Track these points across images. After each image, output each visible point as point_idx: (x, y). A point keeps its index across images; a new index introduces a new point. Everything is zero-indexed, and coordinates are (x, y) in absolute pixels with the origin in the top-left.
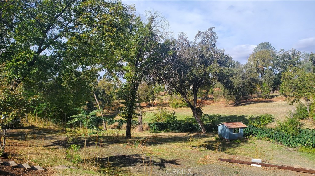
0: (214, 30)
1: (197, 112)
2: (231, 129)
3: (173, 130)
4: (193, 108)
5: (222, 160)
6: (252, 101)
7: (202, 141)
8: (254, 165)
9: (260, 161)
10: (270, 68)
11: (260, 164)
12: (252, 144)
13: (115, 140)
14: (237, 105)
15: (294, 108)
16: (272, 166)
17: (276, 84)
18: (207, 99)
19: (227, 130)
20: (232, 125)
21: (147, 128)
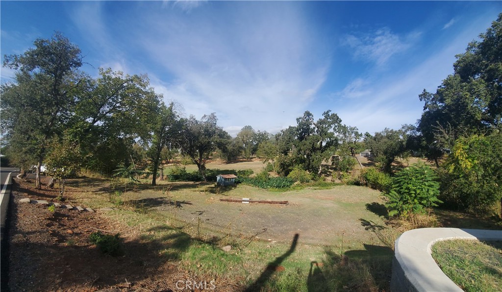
0: (215, 115)
1: (202, 168)
2: (226, 179)
4: (199, 165)
7: (204, 188)
12: (240, 188)
13: (145, 187)
15: (265, 165)
16: (255, 202)
17: (254, 150)
19: (223, 180)
20: (227, 176)
21: (166, 179)
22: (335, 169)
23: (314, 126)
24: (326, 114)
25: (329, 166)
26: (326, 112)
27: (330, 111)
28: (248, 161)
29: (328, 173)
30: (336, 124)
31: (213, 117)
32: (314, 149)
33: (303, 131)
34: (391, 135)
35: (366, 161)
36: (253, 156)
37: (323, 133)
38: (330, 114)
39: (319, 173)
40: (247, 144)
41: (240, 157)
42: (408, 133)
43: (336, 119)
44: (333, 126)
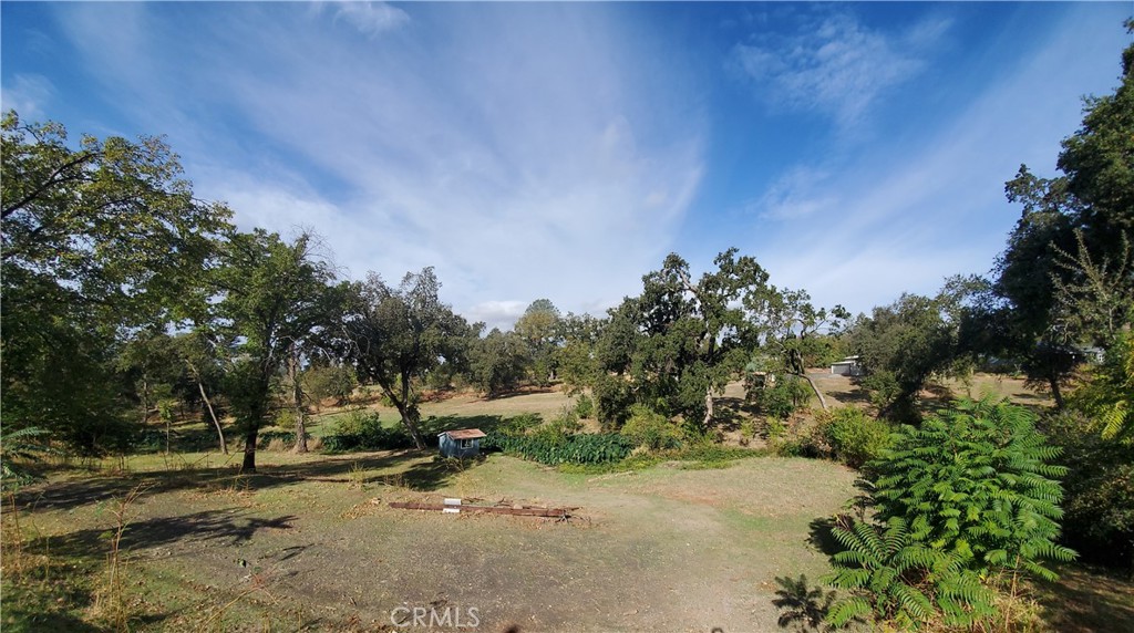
1: (410, 413)
2: (457, 441)
3: (371, 446)
4: (400, 406)
5: (393, 505)
6: (520, 391)
8: (448, 510)
9: (457, 501)
10: (550, 339)
11: (458, 507)
12: (490, 464)
14: (493, 398)
15: (573, 402)
18: (450, 388)
19: (452, 443)
20: (461, 435)
21: (318, 448)
22: (756, 410)
23: (693, 295)
24: (725, 260)
25: (741, 401)
26: (724, 252)
27: (736, 251)
28: (542, 392)
29: (735, 421)
30: (753, 288)
31: (429, 278)
32: (685, 358)
33: (659, 303)
34: (914, 310)
36: (557, 380)
37: (716, 312)
38: (736, 258)
39: (706, 421)
40: (539, 348)
41: (526, 382)
42: (968, 302)
43: (751, 272)
44: (742, 292)
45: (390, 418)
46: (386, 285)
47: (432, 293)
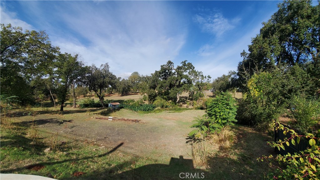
1: (101, 98)
2: (113, 105)
3: (92, 107)
4: (99, 97)
5: (96, 118)
6: (129, 94)
7: (100, 111)
8: (109, 119)
9: (112, 117)
10: (138, 82)
11: (112, 119)
12: (121, 111)
14: (123, 96)
15: (142, 97)
18: (112, 93)
20: (114, 104)
21: (79, 107)
23: (175, 71)
24: (184, 63)
26: (184, 61)
27: (187, 61)
29: (186, 102)
30: (191, 70)
31: (107, 66)
32: (171, 86)
33: (165, 72)
35: (212, 94)
37: (181, 76)
38: (187, 63)
39: (177, 102)
40: (134, 83)
42: (232, 76)
43: (190, 66)
44: (188, 71)
45: (97, 100)
46: (96, 67)
47: (108, 69)
